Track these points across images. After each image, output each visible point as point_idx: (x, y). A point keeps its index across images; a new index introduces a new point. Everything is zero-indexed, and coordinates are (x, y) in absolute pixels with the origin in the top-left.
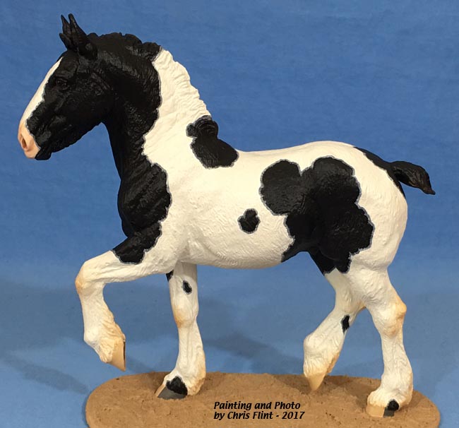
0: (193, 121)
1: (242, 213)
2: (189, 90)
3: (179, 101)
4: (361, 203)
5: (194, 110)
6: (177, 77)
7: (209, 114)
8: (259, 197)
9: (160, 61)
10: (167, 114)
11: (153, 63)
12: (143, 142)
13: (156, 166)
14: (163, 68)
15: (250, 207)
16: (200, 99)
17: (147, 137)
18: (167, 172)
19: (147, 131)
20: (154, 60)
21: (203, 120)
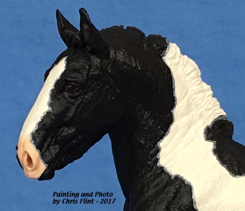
0: (209, 123)
2: (202, 87)
3: (193, 100)
5: (209, 109)
6: (190, 73)
7: (224, 114)
9: (171, 56)
10: (182, 117)
11: (163, 58)
12: (158, 150)
13: (177, 178)
14: (174, 64)
16: (213, 96)
17: (162, 144)
18: (192, 184)
19: (162, 137)
20: (164, 55)
21: (219, 120)
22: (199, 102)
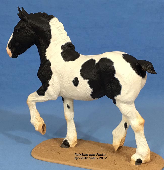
0: (64, 44)
2: (63, 32)
4: (116, 76)
5: (64, 40)
6: (58, 27)
7: (71, 41)
10: (54, 41)
11: (49, 23)
12: (46, 52)
14: (53, 24)
16: (67, 35)
17: (47, 50)
18: (51, 63)
19: (47, 48)
20: (50, 22)
21: (68, 43)
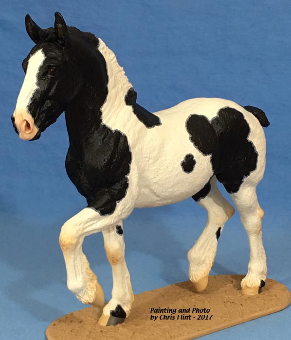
0: (126, 93)
1: (183, 159)
2: (120, 68)
4: (250, 138)
8: (191, 144)
9: (102, 47)
11: (98, 48)
12: (101, 114)
13: (116, 131)
15: (188, 153)
21: (130, 91)
22: (119, 79)
